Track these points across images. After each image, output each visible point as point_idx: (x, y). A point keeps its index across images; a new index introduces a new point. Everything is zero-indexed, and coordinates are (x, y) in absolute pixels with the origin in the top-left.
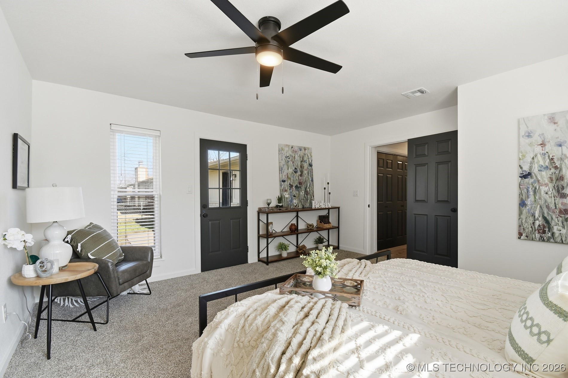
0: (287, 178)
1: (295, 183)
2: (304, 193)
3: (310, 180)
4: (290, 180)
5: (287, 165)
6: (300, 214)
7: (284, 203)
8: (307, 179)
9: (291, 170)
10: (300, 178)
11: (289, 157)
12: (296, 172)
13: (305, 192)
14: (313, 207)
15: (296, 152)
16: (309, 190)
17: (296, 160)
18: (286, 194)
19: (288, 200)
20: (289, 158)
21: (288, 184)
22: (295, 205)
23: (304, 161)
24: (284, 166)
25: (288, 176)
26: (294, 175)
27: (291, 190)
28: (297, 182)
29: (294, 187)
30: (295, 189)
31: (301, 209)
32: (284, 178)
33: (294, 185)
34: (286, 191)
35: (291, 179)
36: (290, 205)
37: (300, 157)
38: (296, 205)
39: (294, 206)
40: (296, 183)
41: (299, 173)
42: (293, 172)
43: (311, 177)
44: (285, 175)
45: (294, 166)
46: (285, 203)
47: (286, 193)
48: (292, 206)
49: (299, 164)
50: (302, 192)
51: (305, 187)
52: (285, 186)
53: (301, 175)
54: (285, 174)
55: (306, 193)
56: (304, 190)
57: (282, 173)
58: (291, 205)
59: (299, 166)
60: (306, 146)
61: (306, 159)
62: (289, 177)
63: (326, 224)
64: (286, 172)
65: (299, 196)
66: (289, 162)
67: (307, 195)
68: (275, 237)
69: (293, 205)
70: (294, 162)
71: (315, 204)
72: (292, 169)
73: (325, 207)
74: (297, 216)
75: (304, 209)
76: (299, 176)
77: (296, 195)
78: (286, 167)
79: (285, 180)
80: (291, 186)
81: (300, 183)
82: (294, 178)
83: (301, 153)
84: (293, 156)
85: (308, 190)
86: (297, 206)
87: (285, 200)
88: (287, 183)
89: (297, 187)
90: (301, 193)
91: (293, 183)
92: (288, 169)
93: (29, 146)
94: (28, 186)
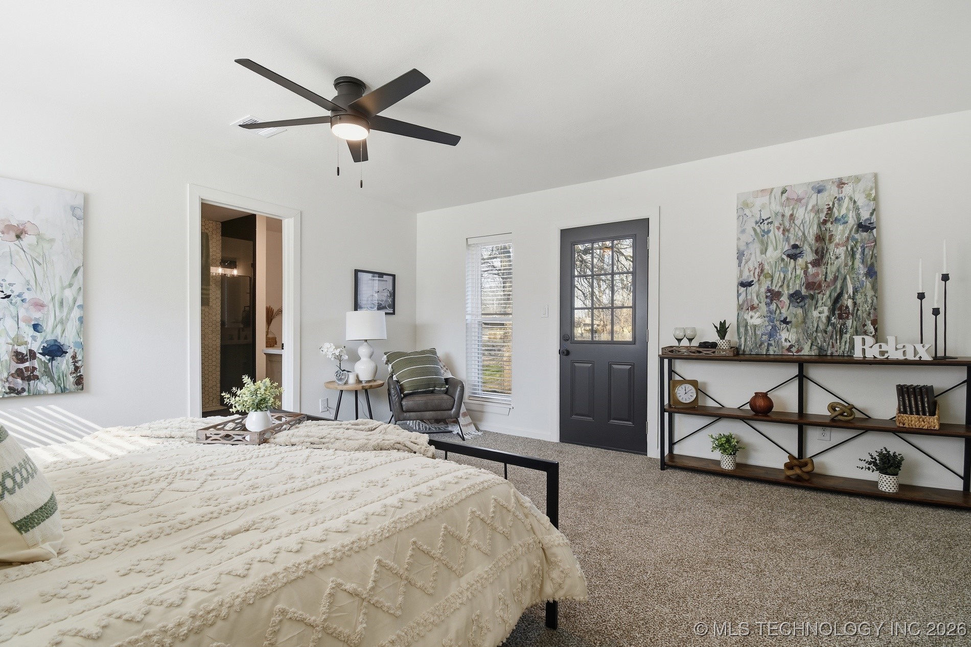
0: (759, 276)
1: (788, 286)
2: (826, 313)
3: (858, 274)
4: (770, 279)
5: (762, 242)
6: (815, 372)
7: (743, 340)
8: (843, 271)
9: (773, 254)
10: (811, 270)
11: (770, 220)
12: (793, 257)
13: (832, 311)
14: (858, 354)
15: (799, 200)
16: (855, 304)
17: (798, 222)
18: (751, 317)
19: (759, 333)
20: (771, 223)
21: (763, 290)
22: (787, 344)
23: (837, 220)
24: (750, 246)
25: (762, 270)
26: (786, 265)
27: (773, 307)
28: (798, 282)
29: (785, 299)
30: (787, 302)
31: (813, 357)
32: (748, 277)
33: (786, 293)
34: (753, 308)
35: (772, 277)
36: (766, 344)
37: (818, 212)
38: (791, 346)
39: (783, 348)
40: (796, 286)
41: (809, 256)
42: (785, 257)
43: (863, 262)
44: (752, 268)
45: (788, 240)
46: (745, 340)
47: (751, 313)
48: (771, 348)
49: (812, 232)
50: (820, 309)
51: (835, 295)
52: (749, 297)
53: (816, 263)
54: (753, 263)
55: (837, 312)
56: (829, 303)
57: (742, 265)
58: (769, 345)
59: (811, 238)
60: (843, 174)
61: (843, 211)
62: (765, 271)
63: (912, 413)
64: (755, 258)
65: (804, 322)
66: (769, 231)
67: (840, 317)
69: (778, 344)
70: (788, 231)
71: (864, 344)
72: (779, 251)
73: (901, 357)
74: (802, 378)
75: (823, 359)
76: (810, 266)
77: (794, 320)
78: (756, 247)
79: (753, 281)
80: (774, 296)
81: (810, 285)
82: (785, 272)
83: (824, 200)
84: (788, 214)
85: (850, 303)
86: (794, 349)
87: (746, 330)
88: (760, 287)
89: (796, 297)
90: (815, 314)
91: (781, 286)
92: (764, 251)
93: (394, 276)
94: (392, 312)
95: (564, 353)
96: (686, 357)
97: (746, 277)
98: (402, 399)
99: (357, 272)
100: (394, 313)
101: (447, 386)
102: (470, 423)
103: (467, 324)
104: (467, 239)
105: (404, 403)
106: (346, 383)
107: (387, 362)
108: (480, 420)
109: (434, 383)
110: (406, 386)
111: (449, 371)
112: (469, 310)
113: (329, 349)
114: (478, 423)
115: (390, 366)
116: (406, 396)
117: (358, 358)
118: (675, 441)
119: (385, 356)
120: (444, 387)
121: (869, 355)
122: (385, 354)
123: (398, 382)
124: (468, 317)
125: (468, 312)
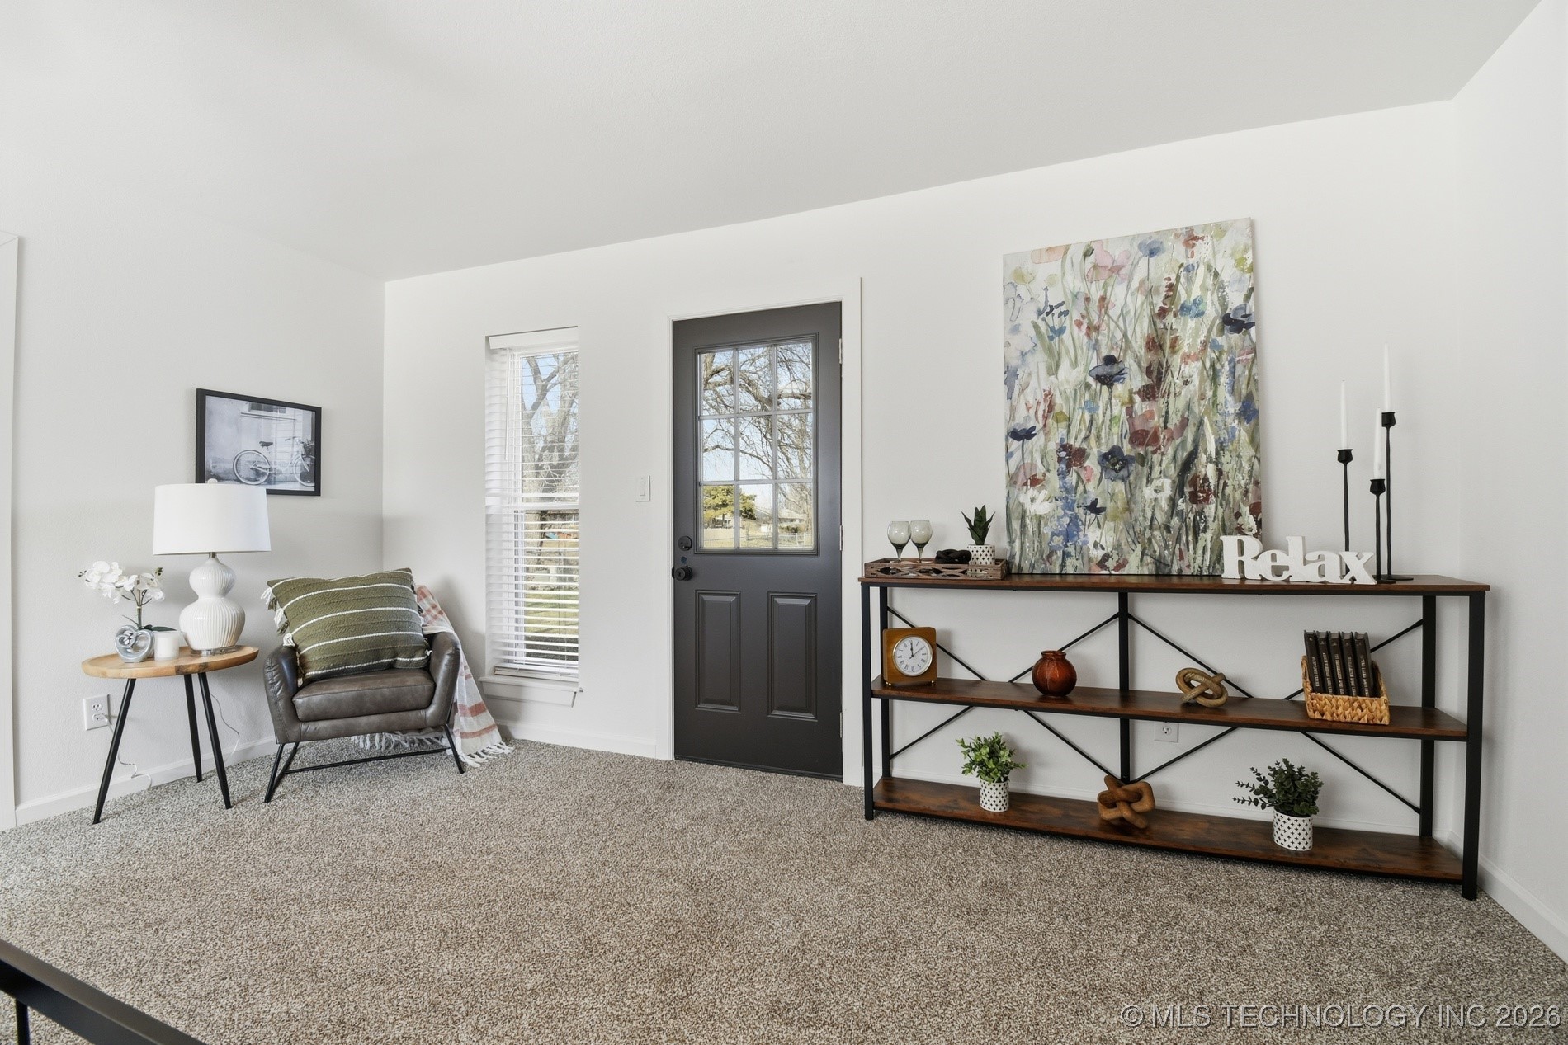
0: (1046, 418)
1: (1098, 438)
2: (1168, 491)
3: (1224, 414)
4: (1065, 424)
5: (1049, 351)
6: (1147, 607)
7: (1017, 544)
8: (1198, 409)
9: (1071, 376)
10: (1140, 406)
11: (1063, 308)
12: (1107, 380)
13: (1179, 487)
14: (1230, 573)
15: (1115, 269)
16: (1220, 472)
17: (1114, 312)
18: (1033, 500)
19: (1046, 531)
20: (1066, 313)
21: (1053, 445)
22: (1098, 554)
23: (1184, 309)
24: (1029, 358)
25: (1051, 407)
26: (1095, 397)
27: (1072, 479)
28: (1116, 430)
29: (1092, 463)
30: (1097, 469)
31: (1146, 580)
32: (1027, 419)
33: (1094, 451)
34: (1034, 481)
35: (1069, 420)
36: (1060, 553)
37: (1150, 292)
38: (1106, 557)
39: (1090, 560)
40: (1114, 437)
41: (1136, 380)
42: (1091, 380)
43: (1233, 392)
44: (1032, 402)
45: (1096, 346)
46: (1022, 544)
47: (1032, 492)
48: (1069, 561)
49: (1140, 331)
50: (1156, 483)
51: (1183, 455)
52: (1028, 460)
53: (1149, 393)
54: (1033, 394)
55: (1187, 490)
56: (1173, 471)
57: (1015, 395)
58: (1066, 555)
59: (1139, 345)
60: (1195, 219)
61: (1196, 292)
62: (1057, 409)
63: (1336, 692)
64: (1037, 383)
65: (1128, 509)
66: (1061, 331)
67: (1194, 498)
68: (971, 704)
69: (1082, 552)
70: (1097, 329)
71: (1241, 552)
72: (1081, 368)
73: (1315, 579)
74: (1124, 617)
75: (1164, 582)
76: (1137, 398)
77: (1109, 505)
78: (1039, 361)
79: (1034, 428)
80: (1072, 456)
81: (1139, 437)
82: (1092, 410)
83: (1161, 270)
84: (1096, 296)
85: (1210, 471)
86: (1111, 564)
87: (1023, 526)
88: (1047, 440)
89: (1113, 460)
90: (1148, 492)
91: (1086, 439)
92: (1053, 370)
93: (317, 412)
94: (313, 489)
95: (682, 574)
96: (911, 581)
97: (1023, 420)
98: (297, 690)
99: (202, 395)
100: (317, 492)
101: (428, 653)
102: (490, 728)
103: (488, 516)
104: (487, 338)
105: (299, 700)
106: (150, 657)
107: (273, 605)
108: (515, 718)
109: (395, 647)
110: (312, 659)
111: (444, 617)
112: (494, 485)
113: (107, 576)
114: (510, 724)
115: (280, 612)
116: (310, 682)
117: (189, 597)
118: (895, 752)
119: (269, 590)
120: (420, 653)
121: (1253, 574)
122: (270, 584)
123: (294, 649)
124: (489, 501)
125: (493, 491)
